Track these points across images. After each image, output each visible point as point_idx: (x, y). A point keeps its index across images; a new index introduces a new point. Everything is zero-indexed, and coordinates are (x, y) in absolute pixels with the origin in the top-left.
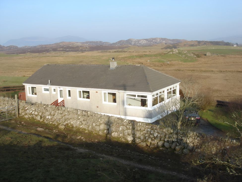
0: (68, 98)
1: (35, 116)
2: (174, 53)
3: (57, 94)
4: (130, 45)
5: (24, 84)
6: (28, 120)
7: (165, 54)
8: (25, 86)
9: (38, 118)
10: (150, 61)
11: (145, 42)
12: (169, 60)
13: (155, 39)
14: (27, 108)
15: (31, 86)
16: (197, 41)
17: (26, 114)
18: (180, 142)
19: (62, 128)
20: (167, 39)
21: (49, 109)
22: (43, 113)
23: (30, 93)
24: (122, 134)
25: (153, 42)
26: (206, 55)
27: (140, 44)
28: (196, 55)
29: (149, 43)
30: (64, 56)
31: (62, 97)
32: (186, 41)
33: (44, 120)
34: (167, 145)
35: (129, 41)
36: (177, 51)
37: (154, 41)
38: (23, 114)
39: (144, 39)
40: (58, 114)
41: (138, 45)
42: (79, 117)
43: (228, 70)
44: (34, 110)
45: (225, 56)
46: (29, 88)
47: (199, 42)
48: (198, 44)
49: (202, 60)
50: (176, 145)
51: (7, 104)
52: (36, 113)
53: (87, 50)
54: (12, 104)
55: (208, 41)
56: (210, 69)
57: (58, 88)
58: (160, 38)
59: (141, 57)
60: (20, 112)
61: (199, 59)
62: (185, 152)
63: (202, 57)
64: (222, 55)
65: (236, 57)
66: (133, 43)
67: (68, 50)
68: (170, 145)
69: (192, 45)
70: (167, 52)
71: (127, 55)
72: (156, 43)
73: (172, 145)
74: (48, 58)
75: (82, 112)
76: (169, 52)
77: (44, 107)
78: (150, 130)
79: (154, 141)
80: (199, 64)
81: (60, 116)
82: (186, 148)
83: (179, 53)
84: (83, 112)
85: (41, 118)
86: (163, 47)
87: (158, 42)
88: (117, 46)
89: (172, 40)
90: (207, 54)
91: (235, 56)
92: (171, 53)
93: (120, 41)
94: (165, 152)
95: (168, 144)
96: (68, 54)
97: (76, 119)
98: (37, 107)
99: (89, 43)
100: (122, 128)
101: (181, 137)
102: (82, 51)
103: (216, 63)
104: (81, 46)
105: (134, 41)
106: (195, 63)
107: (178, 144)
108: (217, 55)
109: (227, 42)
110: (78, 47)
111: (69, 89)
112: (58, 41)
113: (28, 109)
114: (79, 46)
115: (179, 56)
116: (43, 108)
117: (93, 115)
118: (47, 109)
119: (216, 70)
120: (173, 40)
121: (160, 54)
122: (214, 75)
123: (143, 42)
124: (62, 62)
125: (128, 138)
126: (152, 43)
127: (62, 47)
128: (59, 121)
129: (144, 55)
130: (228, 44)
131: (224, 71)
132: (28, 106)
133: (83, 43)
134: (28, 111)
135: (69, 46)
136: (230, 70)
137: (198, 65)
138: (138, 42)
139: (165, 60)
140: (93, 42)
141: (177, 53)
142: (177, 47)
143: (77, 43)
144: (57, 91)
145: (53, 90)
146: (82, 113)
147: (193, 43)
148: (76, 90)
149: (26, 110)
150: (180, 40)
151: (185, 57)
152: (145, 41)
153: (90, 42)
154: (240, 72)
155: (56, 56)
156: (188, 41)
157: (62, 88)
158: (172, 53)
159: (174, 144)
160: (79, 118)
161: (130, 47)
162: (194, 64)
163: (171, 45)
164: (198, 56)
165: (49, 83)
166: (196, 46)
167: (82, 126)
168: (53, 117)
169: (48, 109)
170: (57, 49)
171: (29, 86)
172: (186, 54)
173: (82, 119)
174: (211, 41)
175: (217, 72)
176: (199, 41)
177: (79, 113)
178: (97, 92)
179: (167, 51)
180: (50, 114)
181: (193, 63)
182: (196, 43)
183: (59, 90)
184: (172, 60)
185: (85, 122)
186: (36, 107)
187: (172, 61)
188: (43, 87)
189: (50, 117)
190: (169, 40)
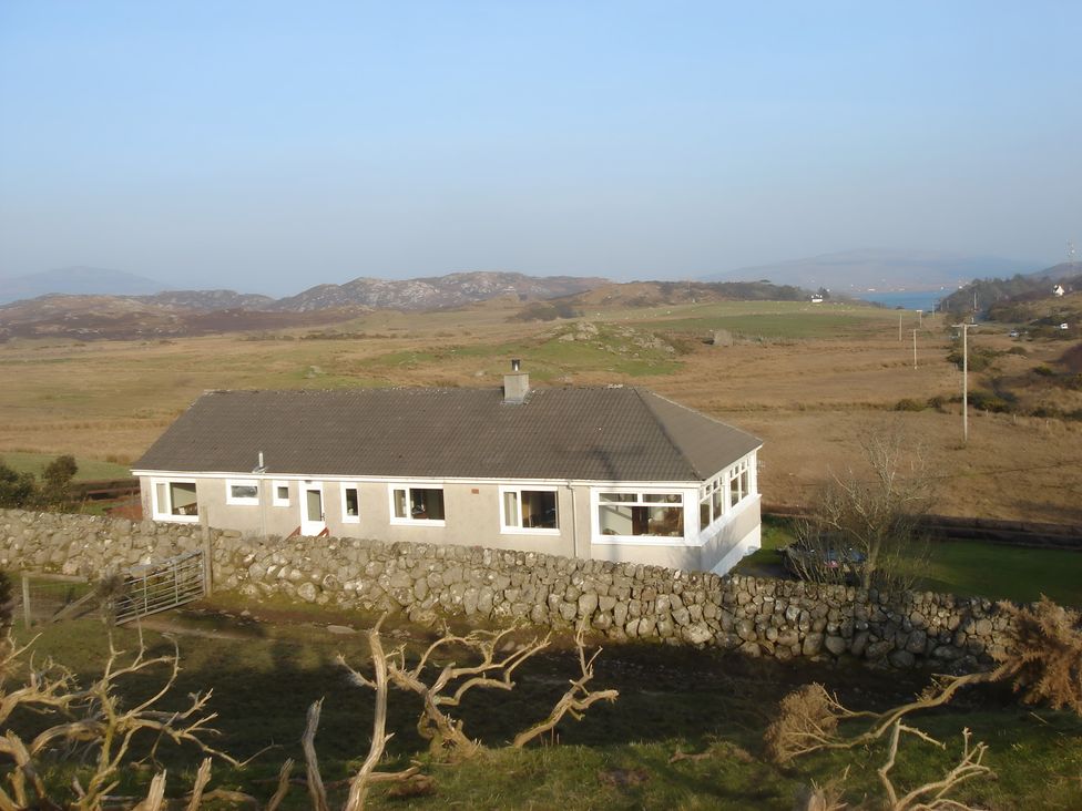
0: (348, 519)
1: (291, 585)
2: (582, 336)
3: (295, 506)
4: (365, 308)
5: (136, 473)
6: (261, 602)
7: (541, 342)
8: (141, 479)
9: (308, 592)
10: (486, 373)
11: (425, 292)
12: (567, 369)
13: (470, 278)
14: (251, 556)
15: (169, 477)
16: (656, 283)
17: (248, 581)
18: (882, 631)
19: (426, 619)
20: (525, 279)
21: (355, 553)
22: (326, 571)
23: (161, 509)
24: (667, 623)
25: (463, 292)
26: (711, 342)
27: (404, 299)
28: (672, 345)
29: (445, 295)
30: (89, 360)
31: (321, 518)
32: (604, 285)
33: (333, 600)
34: (833, 644)
35: (356, 290)
36: (594, 329)
37: (466, 285)
38: (233, 581)
39: (421, 280)
40: (396, 572)
41: (398, 303)
42: (491, 577)
43: (827, 401)
44: (283, 561)
45: (792, 345)
46: (160, 486)
47: (667, 288)
48: (661, 297)
49: (703, 363)
50: (869, 642)
51: (150, 548)
52: (296, 574)
53: (171, 331)
54: (175, 545)
55: (704, 282)
56: (752, 401)
57: (301, 484)
58: (490, 274)
59: (439, 356)
60: (217, 575)
61: (685, 358)
62: (900, 662)
63: (696, 353)
64: (778, 339)
65: (836, 348)
66: (374, 297)
67: (86, 330)
68: (847, 643)
69: (638, 303)
70: (550, 335)
71: (380, 352)
72: (474, 294)
73: (853, 642)
74: (17, 367)
75: (503, 554)
76: (558, 335)
77: (332, 547)
78: (771, 599)
79: (790, 635)
80: (698, 381)
81: (403, 580)
82: (902, 647)
83: (604, 337)
84: (506, 555)
85: (320, 588)
86: (514, 313)
87: (485, 291)
88: (302, 309)
89: (544, 280)
90: (716, 340)
91: (833, 345)
92: (570, 337)
93: (318, 290)
94: (830, 667)
95: (838, 639)
96: (101, 350)
97: (478, 585)
98: (297, 550)
99: (174, 301)
100: (665, 601)
101: (885, 613)
102: (165, 337)
103: (765, 375)
104: (144, 315)
105: (380, 289)
106: (679, 378)
107: (873, 638)
108: (759, 343)
109: (782, 284)
110: (129, 318)
111: (352, 486)
112: (29, 293)
113: (254, 560)
114: (137, 316)
115: (606, 349)
116: (326, 552)
117: (550, 565)
118: (345, 554)
119: (779, 403)
120: (550, 281)
121: (520, 341)
122: (776, 423)
123: (417, 292)
124: (95, 388)
125: (693, 634)
126: (459, 294)
127: (58, 319)
128: (405, 597)
129: (455, 347)
130: (786, 294)
131: (812, 408)
132: (254, 550)
133: (148, 299)
134: (257, 568)
135: (91, 315)
136: (836, 401)
137: (697, 385)
138: (397, 291)
139: (550, 369)
140: (191, 293)
141: (594, 338)
142: (576, 309)
143: (124, 298)
144: (297, 496)
145: (275, 492)
146: (503, 560)
147: (639, 294)
148: (384, 488)
149: (247, 567)
150: (581, 279)
151: (630, 354)
152: (425, 285)
153: (181, 296)
154: (875, 407)
155: (53, 361)
156: (619, 282)
157: (319, 482)
158: (574, 336)
159: (861, 640)
160: (489, 580)
161: (364, 313)
162: (677, 382)
163: (545, 304)
164: (683, 348)
165: (261, 465)
166: (654, 304)
167: (502, 610)
168: (372, 585)
169: (352, 555)
170: (35, 330)
171: (161, 481)
172: (631, 338)
173: (503, 583)
174: (717, 281)
175: (789, 412)
176: (667, 283)
177: (488, 561)
178: (475, 491)
179: (549, 331)
180: (363, 575)
181: (672, 378)
182: (655, 293)
183: (303, 488)
184: (580, 369)
185: (516, 592)
186: (293, 549)
187: (581, 373)
188: (232, 479)
189: (360, 586)
190: (534, 280)
